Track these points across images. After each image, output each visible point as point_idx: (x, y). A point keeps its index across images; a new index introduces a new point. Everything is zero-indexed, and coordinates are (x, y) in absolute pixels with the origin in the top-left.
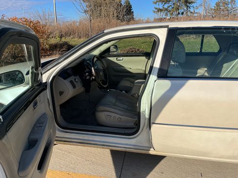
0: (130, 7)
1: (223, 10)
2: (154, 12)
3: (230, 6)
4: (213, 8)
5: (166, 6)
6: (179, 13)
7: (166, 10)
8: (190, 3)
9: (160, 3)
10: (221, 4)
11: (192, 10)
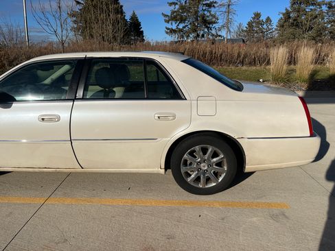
0: (139, 24)
1: (257, 32)
2: (167, 33)
3: (265, 26)
4: (245, 29)
5: (181, 26)
6: (198, 35)
7: (181, 30)
8: (209, 23)
9: (174, 23)
10: (254, 24)
11: (213, 32)
